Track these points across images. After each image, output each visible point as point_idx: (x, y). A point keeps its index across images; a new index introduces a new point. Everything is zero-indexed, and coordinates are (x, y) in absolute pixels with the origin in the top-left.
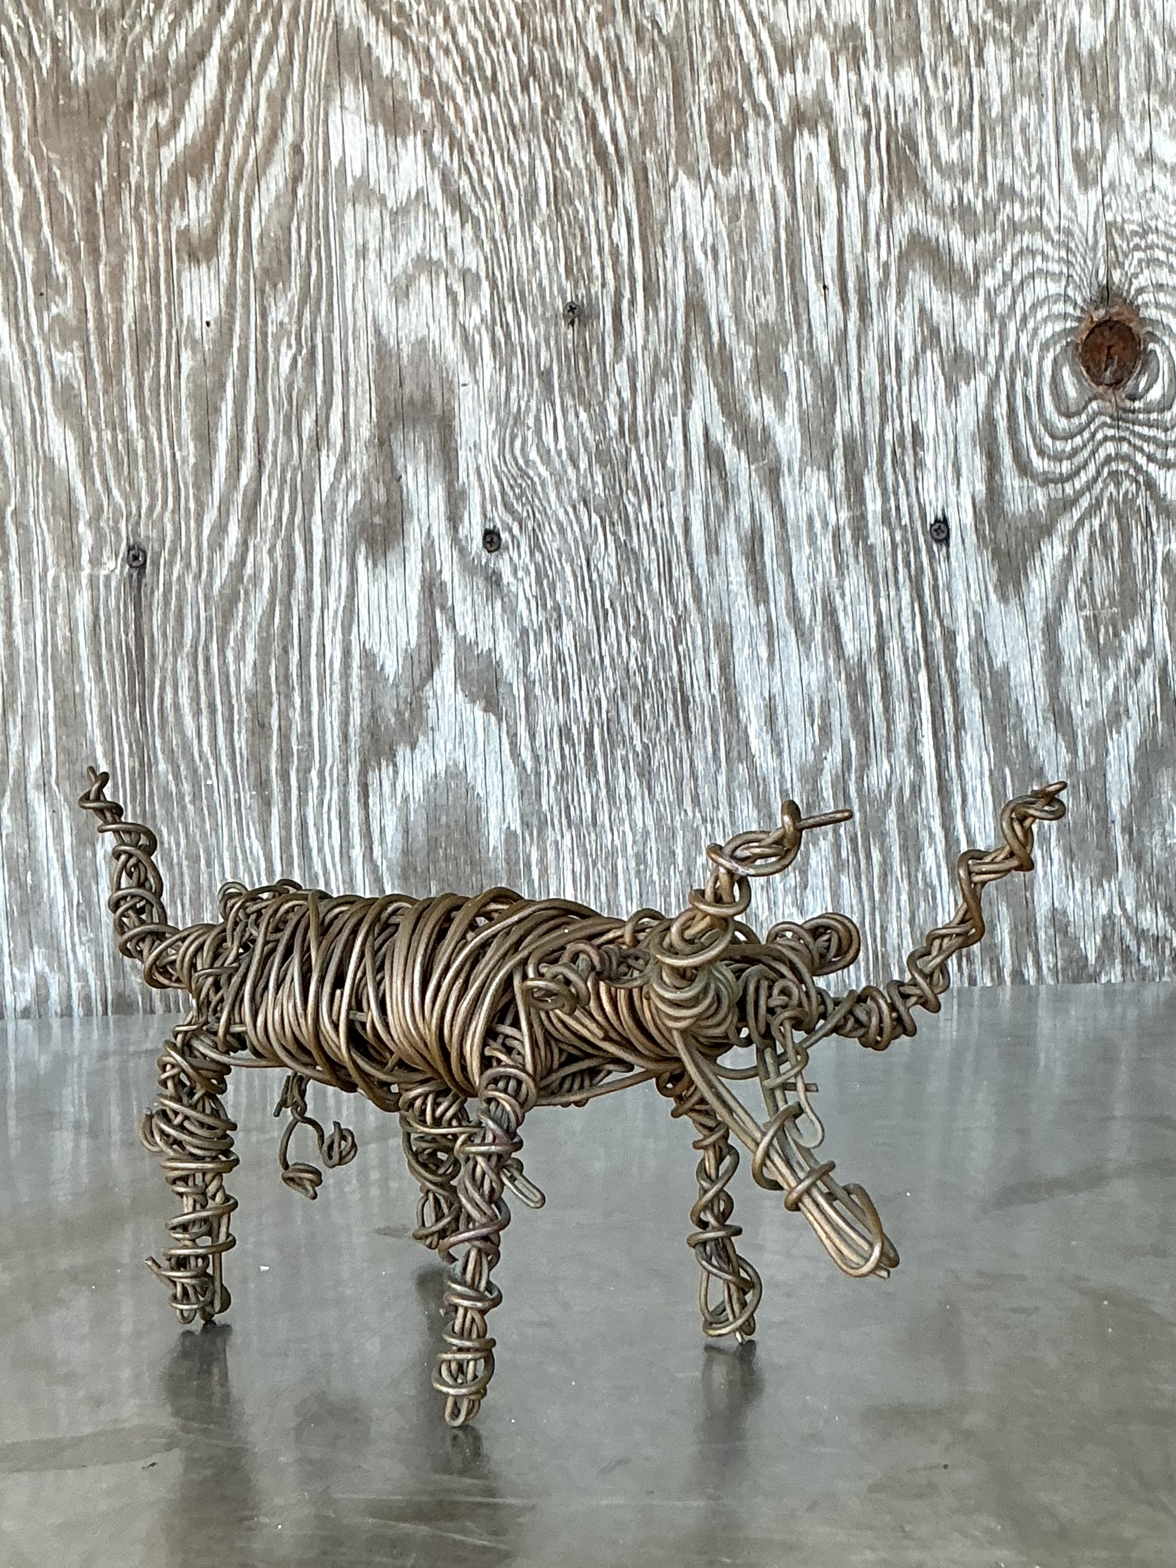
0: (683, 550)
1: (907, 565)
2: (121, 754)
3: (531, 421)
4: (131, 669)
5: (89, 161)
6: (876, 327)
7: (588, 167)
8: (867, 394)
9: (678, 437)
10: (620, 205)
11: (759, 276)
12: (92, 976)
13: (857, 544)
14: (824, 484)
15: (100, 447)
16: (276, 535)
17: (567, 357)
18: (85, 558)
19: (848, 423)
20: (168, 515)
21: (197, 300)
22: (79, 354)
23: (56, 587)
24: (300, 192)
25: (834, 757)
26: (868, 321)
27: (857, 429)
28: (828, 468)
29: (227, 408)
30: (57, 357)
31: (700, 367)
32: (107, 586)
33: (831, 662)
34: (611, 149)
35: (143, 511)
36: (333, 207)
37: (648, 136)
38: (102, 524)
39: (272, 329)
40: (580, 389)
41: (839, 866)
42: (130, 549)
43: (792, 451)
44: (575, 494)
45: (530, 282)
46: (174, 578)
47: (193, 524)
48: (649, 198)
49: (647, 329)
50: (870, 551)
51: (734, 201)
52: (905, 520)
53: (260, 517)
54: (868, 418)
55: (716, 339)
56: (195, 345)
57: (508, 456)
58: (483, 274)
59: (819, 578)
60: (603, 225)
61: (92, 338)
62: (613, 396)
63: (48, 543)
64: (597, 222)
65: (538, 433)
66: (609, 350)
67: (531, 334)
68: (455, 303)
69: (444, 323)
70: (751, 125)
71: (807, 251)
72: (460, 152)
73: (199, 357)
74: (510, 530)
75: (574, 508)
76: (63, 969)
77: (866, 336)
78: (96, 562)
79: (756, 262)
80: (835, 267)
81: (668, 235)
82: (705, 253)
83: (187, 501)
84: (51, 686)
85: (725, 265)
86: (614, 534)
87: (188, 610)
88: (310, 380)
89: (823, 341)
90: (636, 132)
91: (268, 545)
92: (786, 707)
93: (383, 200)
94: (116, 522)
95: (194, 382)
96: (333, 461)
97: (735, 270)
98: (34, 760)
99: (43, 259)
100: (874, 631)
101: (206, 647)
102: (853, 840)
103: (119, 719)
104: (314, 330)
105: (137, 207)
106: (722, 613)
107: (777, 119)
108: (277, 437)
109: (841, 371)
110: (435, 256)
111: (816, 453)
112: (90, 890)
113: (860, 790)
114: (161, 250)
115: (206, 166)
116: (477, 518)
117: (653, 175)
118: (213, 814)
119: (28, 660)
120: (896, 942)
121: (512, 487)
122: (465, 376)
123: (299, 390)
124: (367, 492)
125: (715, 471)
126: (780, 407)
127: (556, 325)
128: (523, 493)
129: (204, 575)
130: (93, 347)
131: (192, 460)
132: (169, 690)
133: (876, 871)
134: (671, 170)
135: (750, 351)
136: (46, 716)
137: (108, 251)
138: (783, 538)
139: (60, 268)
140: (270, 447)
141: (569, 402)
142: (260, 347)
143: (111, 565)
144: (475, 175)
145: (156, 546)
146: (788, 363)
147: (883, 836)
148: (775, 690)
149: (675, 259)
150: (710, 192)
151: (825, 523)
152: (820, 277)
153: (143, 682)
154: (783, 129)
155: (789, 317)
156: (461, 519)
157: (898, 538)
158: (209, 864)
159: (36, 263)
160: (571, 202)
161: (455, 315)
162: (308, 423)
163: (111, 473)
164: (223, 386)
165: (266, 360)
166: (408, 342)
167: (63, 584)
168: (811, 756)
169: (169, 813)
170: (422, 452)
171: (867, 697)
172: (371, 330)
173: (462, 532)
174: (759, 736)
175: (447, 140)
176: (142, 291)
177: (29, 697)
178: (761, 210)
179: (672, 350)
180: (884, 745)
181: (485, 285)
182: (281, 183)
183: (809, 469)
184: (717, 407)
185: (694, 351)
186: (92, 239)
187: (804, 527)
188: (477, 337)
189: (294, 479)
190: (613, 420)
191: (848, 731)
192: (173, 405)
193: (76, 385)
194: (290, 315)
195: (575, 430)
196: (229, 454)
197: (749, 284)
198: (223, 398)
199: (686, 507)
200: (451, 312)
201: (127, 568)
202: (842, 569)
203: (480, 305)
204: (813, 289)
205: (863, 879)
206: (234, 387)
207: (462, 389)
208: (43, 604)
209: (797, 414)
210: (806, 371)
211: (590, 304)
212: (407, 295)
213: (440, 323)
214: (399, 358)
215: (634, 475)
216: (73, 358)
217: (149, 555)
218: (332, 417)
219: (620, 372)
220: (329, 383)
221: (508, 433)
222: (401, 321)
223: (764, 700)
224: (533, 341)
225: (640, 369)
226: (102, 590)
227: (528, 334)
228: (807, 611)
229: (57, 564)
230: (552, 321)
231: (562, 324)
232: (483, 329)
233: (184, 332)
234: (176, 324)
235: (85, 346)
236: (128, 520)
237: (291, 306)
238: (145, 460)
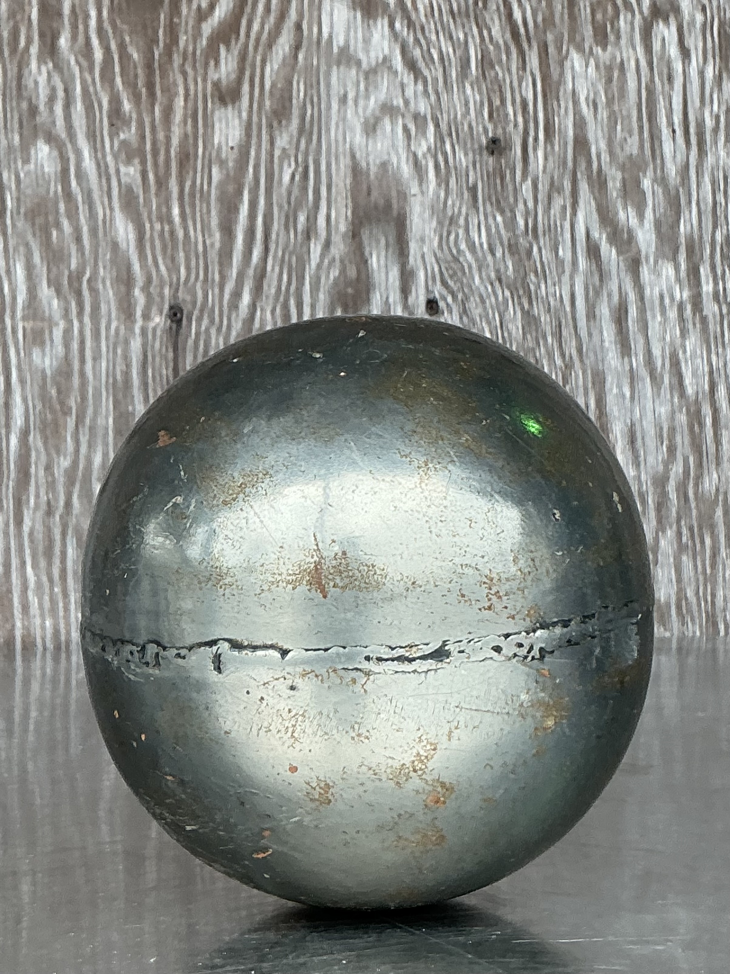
0: (569, 316)
3: (462, 221)
5: (150, 31)
6: (710, 159)
7: (506, 43)
8: (703, 208)
9: (568, 236)
10: (528, 69)
11: (626, 122)
13: (694, 314)
14: (671, 272)
15: (152, 235)
16: (277, 300)
17: (489, 177)
18: (139, 313)
19: (689, 227)
20: (199, 285)
21: (224, 131)
22: (139, 167)
23: (117, 335)
24: (301, 57)
25: (677, 469)
26: (704, 156)
27: (696, 232)
28: (675, 260)
29: (244, 210)
30: (123, 169)
31: (584, 187)
32: (154, 335)
33: (676, 400)
34: (522, 30)
35: (182, 281)
36: (323, 68)
37: (549, 21)
38: (152, 289)
39: (277, 153)
40: (498, 200)
41: (681, 548)
42: (171, 308)
43: (649, 246)
44: (493, 275)
45: (463, 124)
46: (203, 328)
47: (217, 291)
48: (548, 66)
49: (546, 158)
50: (704, 320)
51: (609, 69)
53: (265, 287)
54: (703, 225)
55: (595, 166)
56: (222, 163)
57: (445, 247)
58: (429, 117)
59: (668, 338)
60: (516, 84)
61: (149, 157)
62: (521, 206)
63: (112, 302)
64: (511, 82)
65: (467, 230)
66: (519, 173)
67: (463, 160)
68: (409, 137)
69: (400, 150)
70: (622, 17)
71: (661, 104)
72: (415, 32)
73: (225, 172)
74: (445, 299)
75: (492, 284)
77: (703, 166)
78: (146, 317)
79: (624, 113)
80: (681, 118)
81: (561, 94)
82: (588, 106)
83: (213, 274)
84: (111, 407)
85: (603, 113)
86: (520, 304)
88: (304, 189)
89: (672, 170)
90: (540, 19)
91: (271, 306)
92: (643, 432)
93: (359, 63)
94: (162, 288)
95: (222, 188)
96: (319, 248)
97: (609, 118)
98: (97, 459)
99: (115, 101)
100: (707, 378)
102: (691, 529)
104: (307, 153)
105: (183, 65)
106: (597, 364)
107: (641, 12)
108: (279, 231)
109: (684, 192)
110: (395, 103)
111: (667, 249)
113: (696, 494)
114: (200, 95)
115: (233, 36)
116: (422, 291)
117: (551, 49)
119: (95, 388)
120: (722, 605)
121: (447, 270)
122: (414, 189)
123: (296, 198)
124: (343, 271)
125: (593, 261)
126: (641, 216)
127: (481, 155)
128: (455, 273)
129: (224, 329)
130: (149, 162)
131: (217, 245)
133: (708, 553)
134: (565, 48)
135: (619, 175)
136: (107, 429)
137: (163, 96)
138: (642, 310)
139: (127, 106)
140: (274, 236)
141: (489, 209)
142: (269, 164)
143: (157, 320)
144: (425, 48)
145: (190, 308)
146: (647, 183)
147: (713, 527)
148: (634, 419)
149: (567, 109)
150: (592, 62)
151: (672, 298)
152: (671, 124)
154: (644, 19)
155: (647, 152)
156: (411, 292)
157: (725, 311)
159: (110, 102)
160: (493, 67)
161: (409, 145)
162: (302, 219)
163: (159, 252)
164: (241, 193)
165: (272, 174)
166: (375, 164)
167: (122, 333)
168: (661, 468)
170: (383, 242)
171: (701, 425)
172: (348, 155)
173: (411, 300)
174: (623, 452)
175: (406, 21)
176: (185, 123)
178: (628, 75)
179: (564, 173)
180: (714, 461)
181: (431, 126)
182: (287, 49)
183: (661, 261)
184: (595, 216)
185: (579, 175)
186: (150, 86)
187: (657, 302)
188: (424, 162)
189: (290, 261)
190: (521, 222)
191: (688, 450)
192: (205, 205)
193: (135, 190)
194: (290, 143)
195: (493, 230)
196: (244, 241)
197: (619, 127)
198: (241, 200)
199: (572, 286)
200: (406, 143)
201: (169, 321)
202: (684, 333)
203: (427, 140)
204: (665, 132)
205: (698, 558)
206: (250, 192)
207: (413, 199)
208: (108, 347)
209: (652, 221)
210: (659, 191)
211: (506, 140)
212: (374, 130)
213: (397, 151)
214: (368, 175)
215: (535, 262)
216: (135, 171)
217: (185, 312)
218: (319, 217)
219: (526, 188)
220: (317, 192)
221: (445, 229)
222: (370, 149)
223: (627, 426)
224: (464, 165)
225: (540, 186)
226: (150, 337)
227: (460, 159)
228: (659, 363)
229: (118, 319)
230: (478, 152)
231: (485, 152)
232: (429, 156)
233: (214, 154)
234: (209, 147)
235: (143, 162)
236: (170, 286)
237: (291, 136)
238: (184, 244)
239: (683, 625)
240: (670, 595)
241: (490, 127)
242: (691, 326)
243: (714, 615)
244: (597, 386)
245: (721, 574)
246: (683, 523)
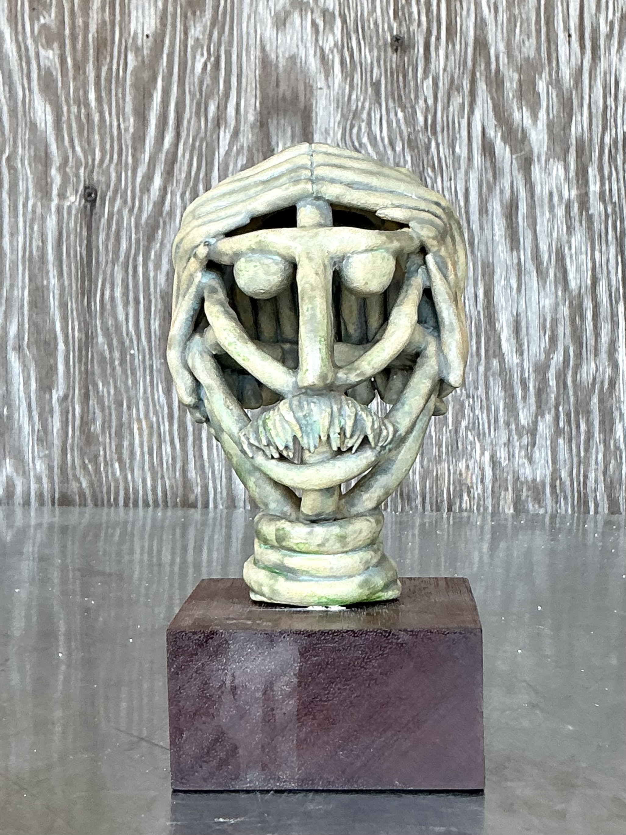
0: (463, 210)
1: (615, 228)
2: (73, 329)
3: (364, 116)
4: (83, 272)
6: (603, 65)
8: (594, 111)
9: (464, 133)
11: (524, 25)
12: (45, 480)
13: (581, 213)
14: (562, 172)
15: (69, 117)
16: (186, 184)
17: (392, 73)
18: (55, 192)
19: (580, 129)
20: (113, 166)
21: (141, 19)
22: (57, 52)
23: (34, 212)
25: (558, 357)
26: (598, 61)
27: (586, 134)
28: (565, 160)
29: (157, 96)
30: (42, 52)
31: (482, 86)
32: (69, 213)
33: (560, 293)
35: (97, 162)
38: (68, 170)
39: (190, 42)
40: (400, 96)
41: (558, 432)
42: (86, 188)
43: (541, 146)
45: (369, 21)
46: (116, 209)
47: (130, 174)
49: (447, 57)
50: (590, 218)
52: (615, 199)
53: (176, 172)
54: (593, 127)
55: (493, 66)
56: (138, 50)
57: (348, 139)
58: (337, 13)
59: (555, 235)
61: (67, 41)
62: (421, 102)
63: (30, 180)
65: (369, 124)
66: (420, 71)
67: (367, 56)
68: (317, 32)
69: (309, 45)
71: (559, 8)
73: (140, 59)
76: (25, 474)
77: (596, 70)
78: (62, 196)
79: (524, 16)
80: (577, 23)
82: (489, 8)
83: (127, 157)
84: (27, 280)
85: (503, 17)
87: (124, 234)
88: (215, 79)
89: (566, 73)
91: (181, 190)
92: (527, 323)
94: (78, 168)
95: (136, 75)
96: (228, 136)
97: (509, 20)
98: (13, 330)
100: (590, 273)
101: (135, 260)
102: (568, 415)
103: (72, 305)
104: (219, 44)
106: (488, 256)
108: (191, 118)
109: (577, 94)
111: (558, 149)
112: (47, 420)
113: (574, 381)
118: (134, 374)
119: (12, 261)
120: (593, 486)
122: (321, 83)
123: (207, 86)
125: (488, 158)
126: (535, 117)
127: (385, 51)
129: (136, 209)
130: (68, 47)
131: (131, 130)
132: (108, 286)
133: (582, 438)
135: (516, 76)
136: (22, 300)
138: (532, 206)
140: (185, 123)
141: (391, 105)
142: (182, 53)
143: (72, 199)
145: (104, 189)
146: (542, 86)
147: (588, 413)
148: (519, 311)
149: (468, 10)
151: (561, 197)
152: (567, 29)
153: (90, 280)
155: (544, 55)
157: (610, 210)
158: (129, 408)
161: (317, 40)
162: (212, 109)
163: (75, 135)
164: (155, 80)
165: (186, 63)
166: (283, 56)
167: (39, 210)
168: (543, 356)
169: (104, 371)
170: (289, 132)
171: (583, 318)
172: (258, 47)
174: (508, 340)
176: (103, 10)
177: (12, 286)
179: (463, 73)
180: (593, 351)
181: (338, 22)
183: (551, 160)
184: (491, 114)
185: (478, 74)
187: (546, 200)
188: (331, 57)
189: (201, 146)
190: (421, 119)
191: (568, 340)
192: (120, 91)
193: (54, 73)
194: (203, 33)
195: (394, 124)
196: (157, 127)
197: (518, 30)
198: (155, 88)
199: (466, 182)
200: (314, 38)
201: (83, 201)
202: (570, 229)
203: (334, 34)
204: (562, 36)
205: (574, 441)
206: (163, 81)
207: (319, 91)
208: (25, 222)
209: (545, 122)
210: (554, 93)
211: (409, 37)
212: (284, 24)
213: (306, 44)
214: (277, 67)
215: (433, 158)
216: (54, 54)
217: (99, 194)
218: (229, 105)
219: (427, 86)
220: (228, 82)
221: (349, 123)
222: (279, 41)
223: (513, 316)
224: (369, 61)
225: (441, 85)
226: (65, 215)
227: (365, 57)
228: (545, 257)
229: (36, 196)
230: (383, 49)
231: (389, 50)
232: (335, 51)
233: (131, 41)
234: (126, 35)
235: (62, 46)
236: (85, 168)
237: (205, 27)
238: (100, 128)
239: (557, 503)
240: (545, 476)
241: (395, 25)
242: (577, 224)
243: (586, 495)
244: (487, 277)
245: (594, 457)
246: (561, 409)
